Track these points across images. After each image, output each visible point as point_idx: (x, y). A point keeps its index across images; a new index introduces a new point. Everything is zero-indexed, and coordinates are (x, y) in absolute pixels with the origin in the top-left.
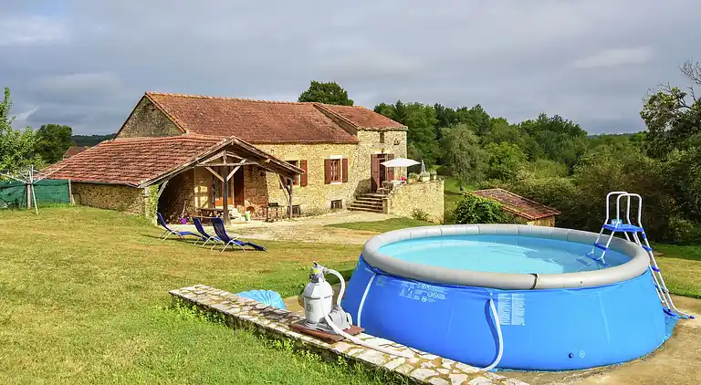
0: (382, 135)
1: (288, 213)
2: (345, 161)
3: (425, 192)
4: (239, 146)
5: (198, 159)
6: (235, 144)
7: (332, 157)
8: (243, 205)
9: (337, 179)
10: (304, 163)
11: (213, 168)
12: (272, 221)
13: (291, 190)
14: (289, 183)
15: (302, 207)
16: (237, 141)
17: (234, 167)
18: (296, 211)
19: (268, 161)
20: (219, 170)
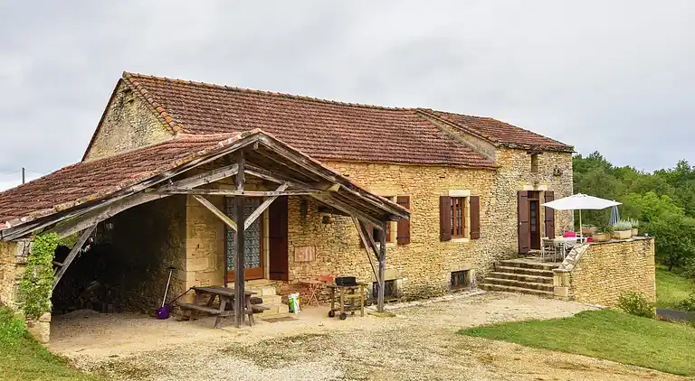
0: (534, 157)
1: (375, 295)
2: (475, 201)
3: (625, 258)
4: (271, 152)
5: (169, 175)
6: (262, 146)
7: (453, 193)
8: (286, 280)
9: (460, 233)
10: (404, 201)
11: (210, 199)
12: (343, 317)
13: (383, 251)
14: (377, 238)
15: (400, 284)
16: (266, 141)
17: (261, 200)
18: (388, 292)
19: (336, 188)
20: (224, 204)
